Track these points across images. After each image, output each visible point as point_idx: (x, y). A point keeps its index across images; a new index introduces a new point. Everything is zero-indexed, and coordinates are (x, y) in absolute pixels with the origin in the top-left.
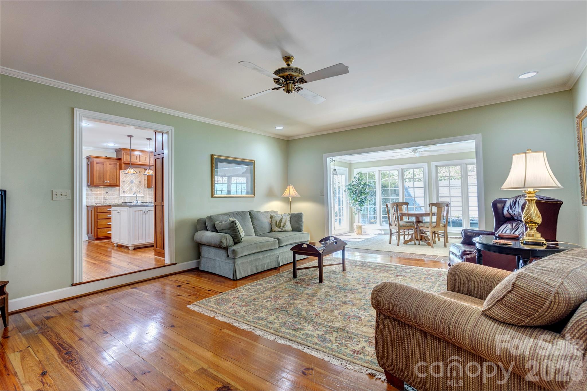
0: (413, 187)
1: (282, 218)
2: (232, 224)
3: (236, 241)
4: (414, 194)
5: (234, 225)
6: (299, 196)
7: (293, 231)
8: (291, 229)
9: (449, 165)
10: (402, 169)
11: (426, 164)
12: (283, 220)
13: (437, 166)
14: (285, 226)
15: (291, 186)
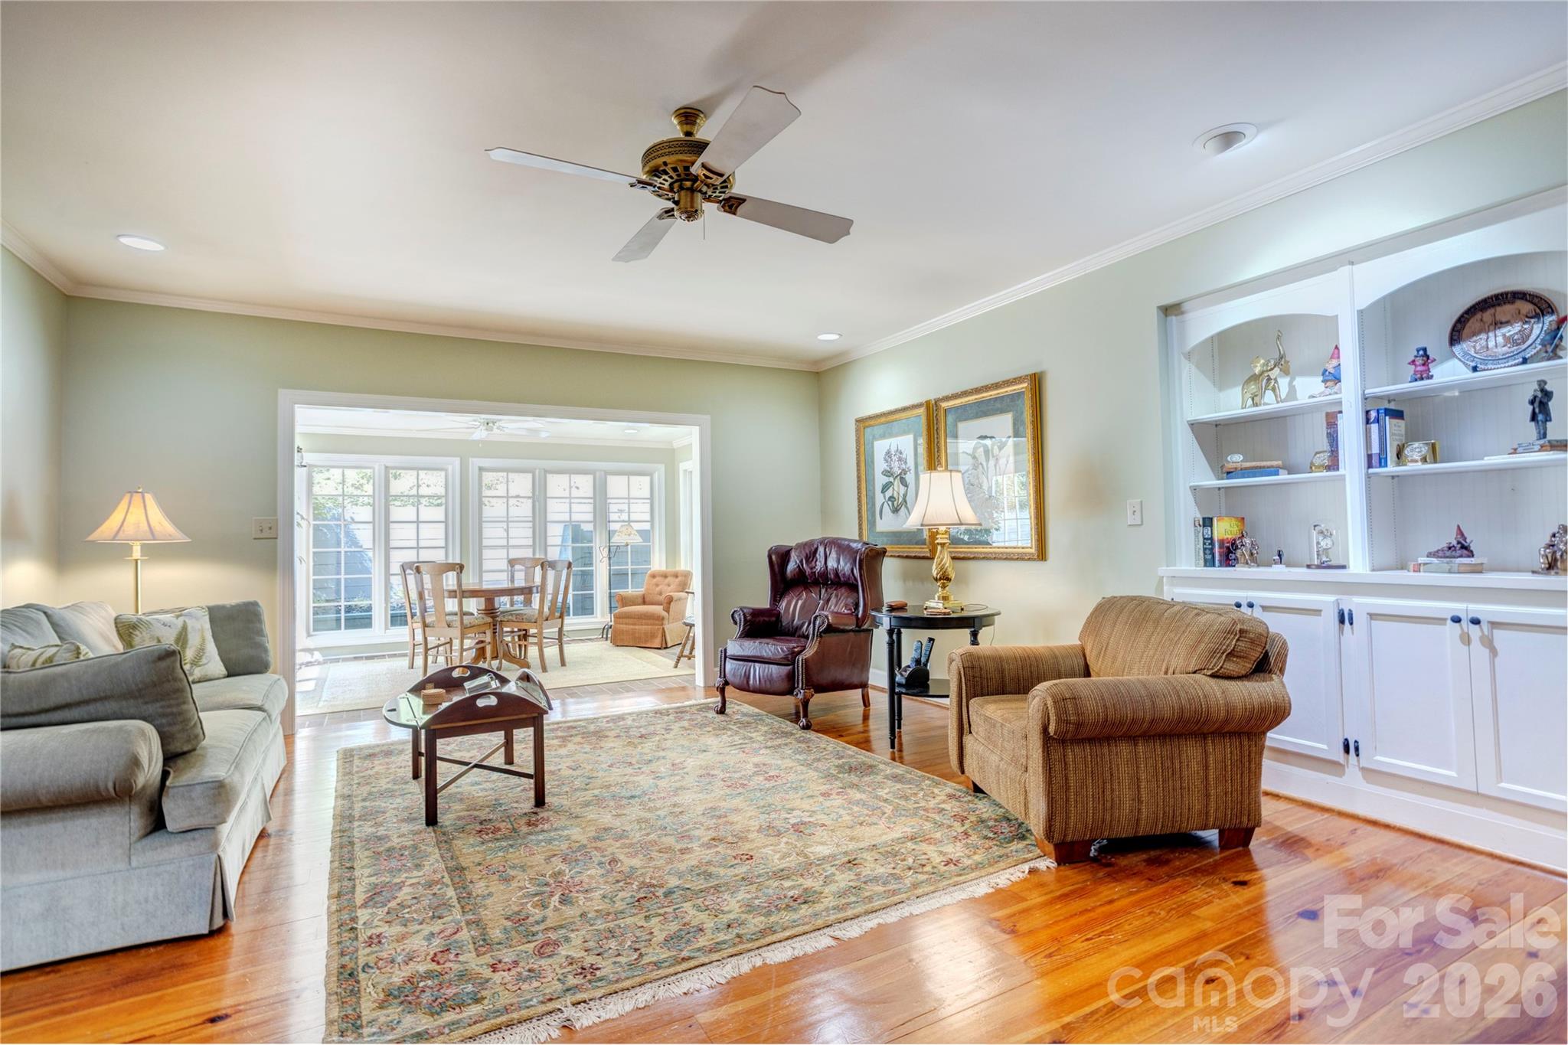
0: (415, 520)
1: (184, 628)
2: (163, 664)
3: (177, 746)
4: (418, 539)
5: (174, 668)
6: (180, 538)
7: (229, 676)
8: (224, 672)
9: (508, 470)
10: (386, 467)
11: (457, 461)
12: (190, 636)
13: (481, 469)
14: (204, 661)
15: (148, 497)
